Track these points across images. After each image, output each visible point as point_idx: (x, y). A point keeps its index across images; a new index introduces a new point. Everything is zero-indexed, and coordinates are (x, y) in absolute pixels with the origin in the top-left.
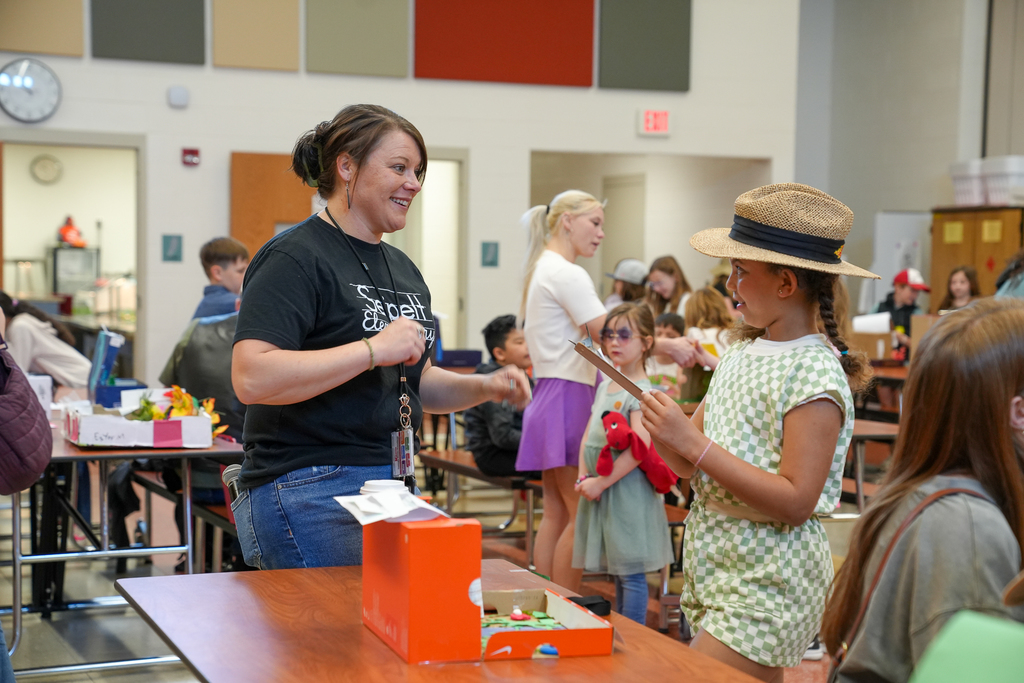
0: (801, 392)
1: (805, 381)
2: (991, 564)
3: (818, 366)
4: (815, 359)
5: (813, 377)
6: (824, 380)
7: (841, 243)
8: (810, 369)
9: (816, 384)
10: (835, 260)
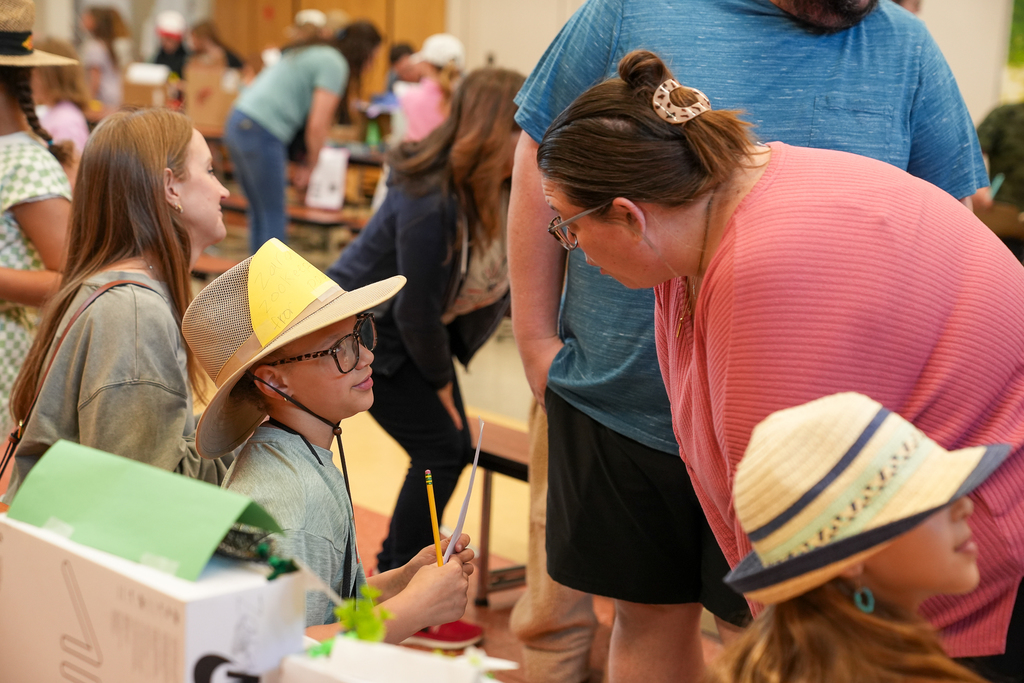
0: (22, 190)
1: (26, 180)
2: (151, 343)
3: (38, 166)
4: (33, 159)
5: (34, 176)
6: (46, 181)
7: (27, 35)
8: (30, 169)
9: (38, 184)
10: (25, 52)
